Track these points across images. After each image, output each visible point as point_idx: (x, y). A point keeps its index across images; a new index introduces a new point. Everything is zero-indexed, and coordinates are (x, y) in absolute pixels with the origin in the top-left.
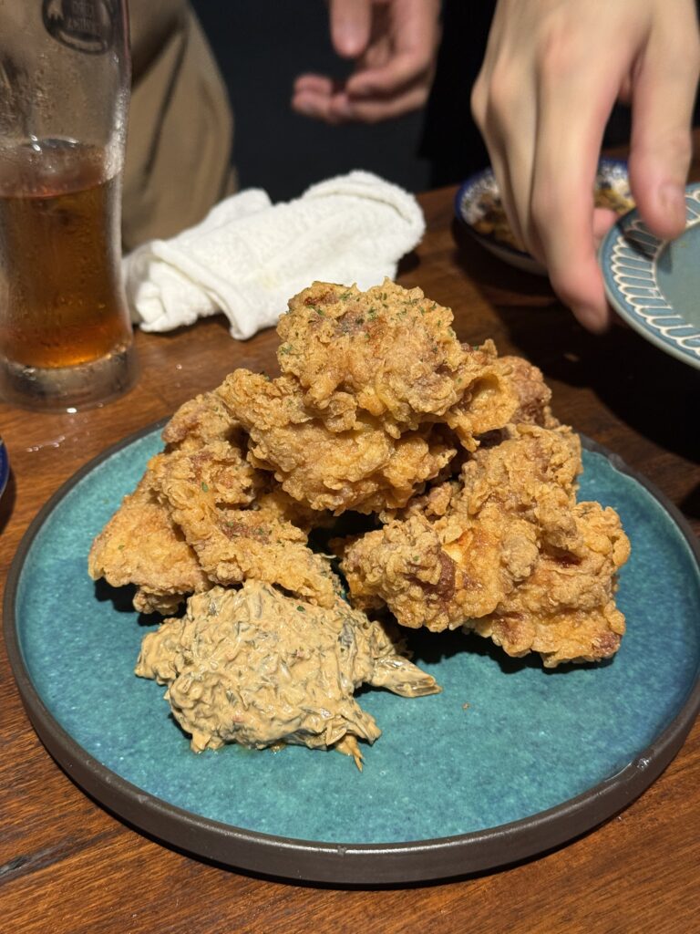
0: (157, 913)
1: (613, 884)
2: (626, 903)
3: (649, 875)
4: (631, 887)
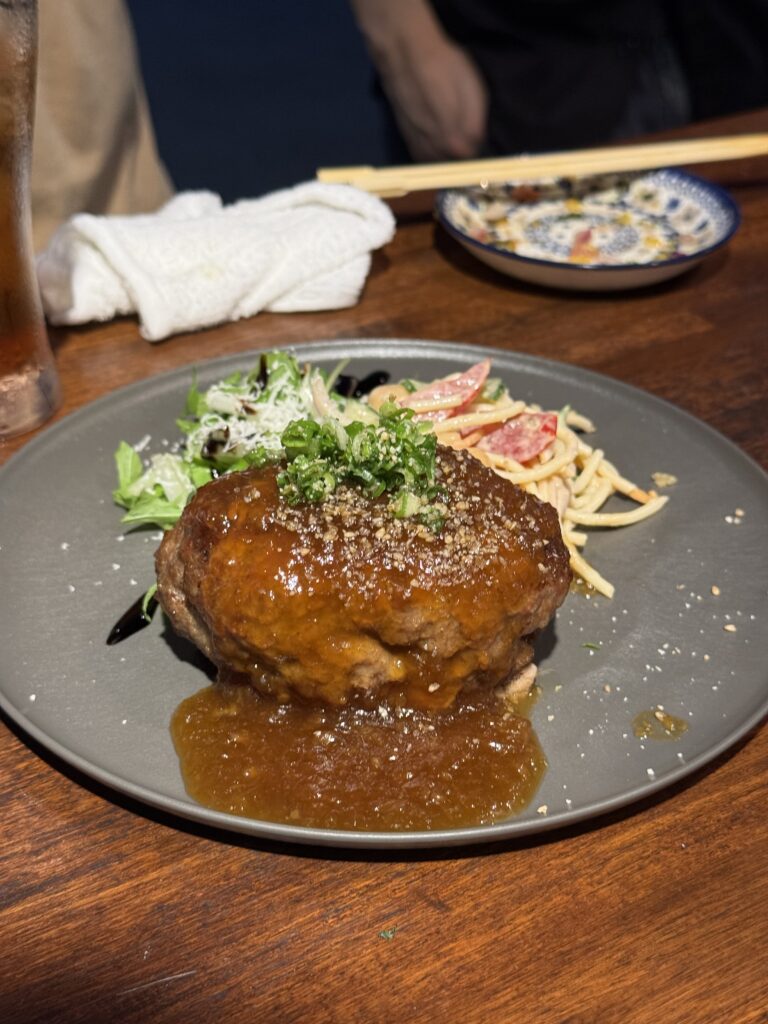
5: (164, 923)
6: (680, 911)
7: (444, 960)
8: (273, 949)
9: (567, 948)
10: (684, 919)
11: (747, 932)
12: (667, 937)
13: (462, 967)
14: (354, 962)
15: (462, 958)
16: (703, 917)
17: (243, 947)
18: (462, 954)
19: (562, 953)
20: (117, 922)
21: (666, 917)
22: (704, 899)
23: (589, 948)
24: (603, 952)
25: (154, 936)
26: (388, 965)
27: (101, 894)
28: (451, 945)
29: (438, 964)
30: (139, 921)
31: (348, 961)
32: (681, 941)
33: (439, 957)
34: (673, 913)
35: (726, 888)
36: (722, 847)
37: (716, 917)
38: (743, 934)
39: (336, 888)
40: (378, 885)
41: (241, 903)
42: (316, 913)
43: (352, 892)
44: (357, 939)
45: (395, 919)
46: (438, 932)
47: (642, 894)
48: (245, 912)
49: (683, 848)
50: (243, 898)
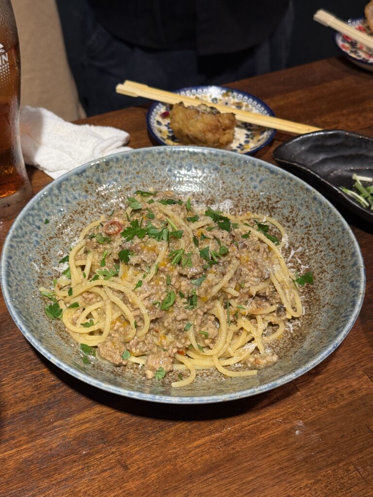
0: (8, 484)
1: (210, 479)
2: (214, 489)
3: (226, 476)
4: (218, 481)
5: (26, 467)
6: (211, 475)
7: (123, 490)
8: (63, 481)
9: (167, 488)
10: (212, 479)
11: (234, 486)
12: (204, 486)
13: (128, 493)
14: (91, 488)
15: (129, 489)
16: (219, 478)
17: (52, 479)
18: (130, 488)
19: (165, 490)
20: (9, 465)
21: (206, 477)
22: (221, 471)
23: (175, 489)
24: (180, 490)
25: (22, 472)
26: (102, 491)
27: (5, 454)
28: (127, 484)
29: (120, 491)
30: (17, 465)
31: (89, 488)
32: (208, 488)
33: (121, 488)
34: (209, 476)
35: (231, 467)
36: (233, 449)
37: (224, 479)
38: (232, 487)
39: (89, 457)
40: (105, 457)
41: (54, 461)
42: (80, 468)
43: (95, 459)
44: (93, 479)
45: (108, 472)
46: (122, 478)
47: (199, 467)
48: (55, 464)
49: (219, 448)
50: (55, 459)
